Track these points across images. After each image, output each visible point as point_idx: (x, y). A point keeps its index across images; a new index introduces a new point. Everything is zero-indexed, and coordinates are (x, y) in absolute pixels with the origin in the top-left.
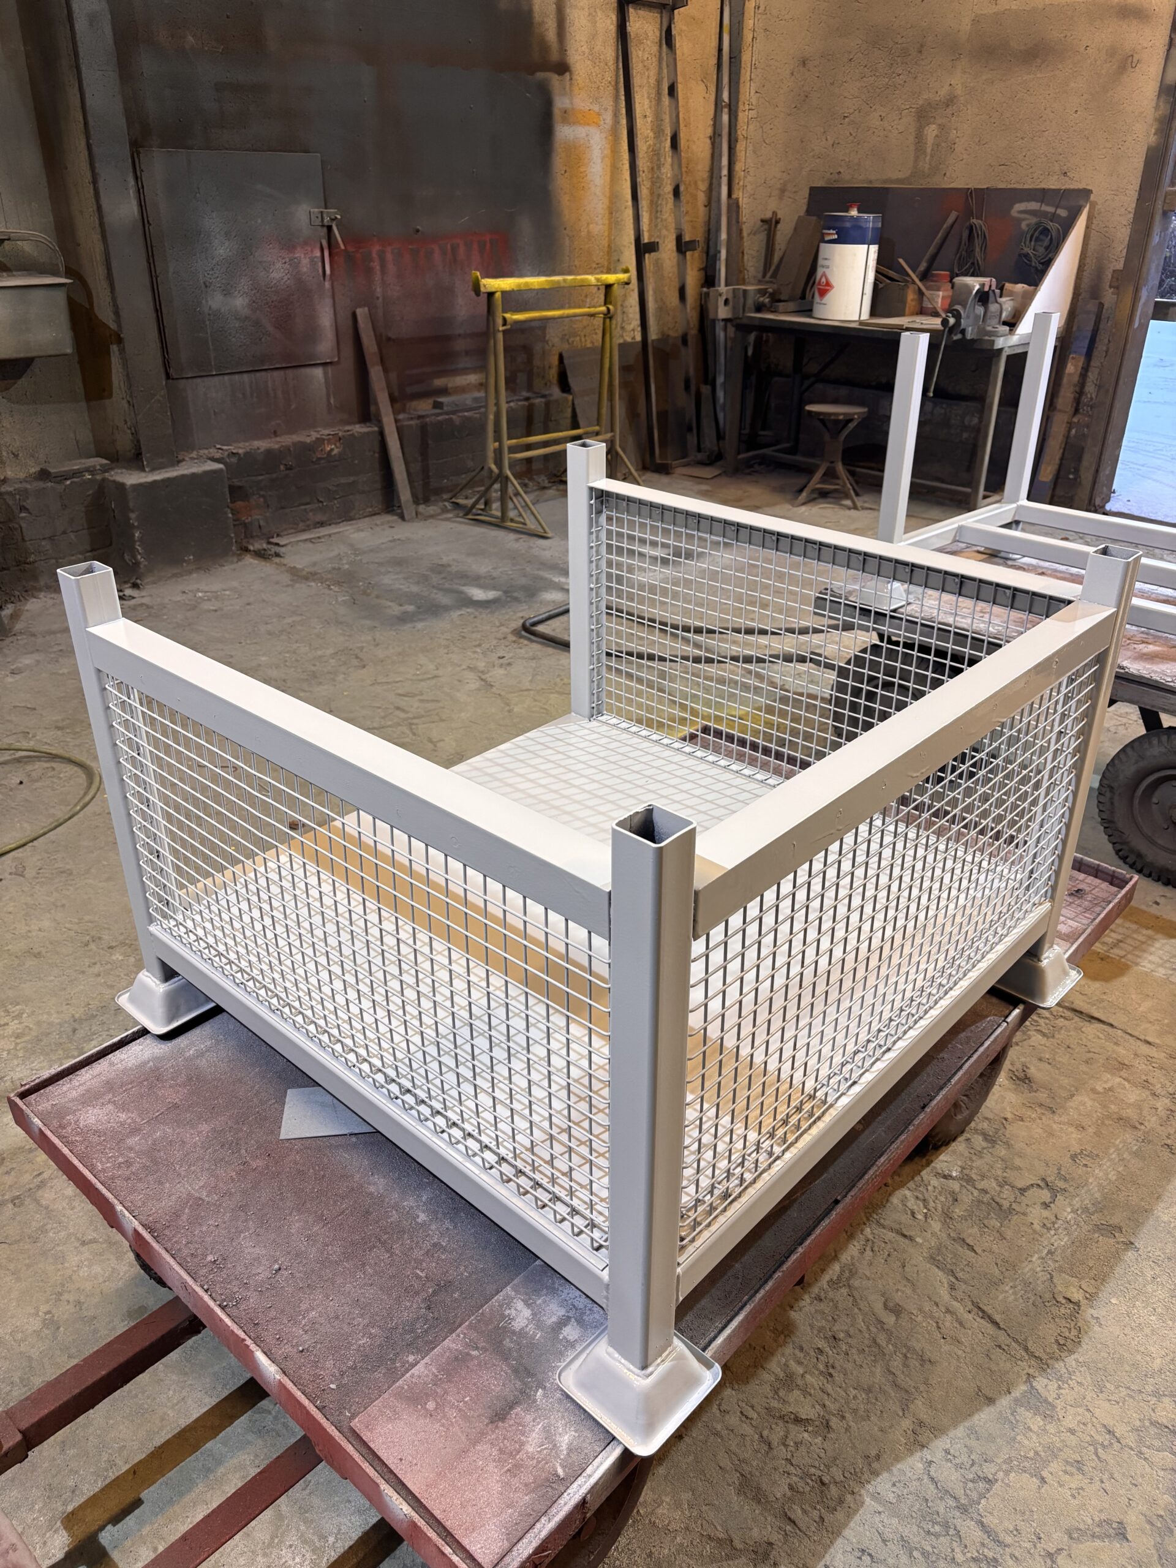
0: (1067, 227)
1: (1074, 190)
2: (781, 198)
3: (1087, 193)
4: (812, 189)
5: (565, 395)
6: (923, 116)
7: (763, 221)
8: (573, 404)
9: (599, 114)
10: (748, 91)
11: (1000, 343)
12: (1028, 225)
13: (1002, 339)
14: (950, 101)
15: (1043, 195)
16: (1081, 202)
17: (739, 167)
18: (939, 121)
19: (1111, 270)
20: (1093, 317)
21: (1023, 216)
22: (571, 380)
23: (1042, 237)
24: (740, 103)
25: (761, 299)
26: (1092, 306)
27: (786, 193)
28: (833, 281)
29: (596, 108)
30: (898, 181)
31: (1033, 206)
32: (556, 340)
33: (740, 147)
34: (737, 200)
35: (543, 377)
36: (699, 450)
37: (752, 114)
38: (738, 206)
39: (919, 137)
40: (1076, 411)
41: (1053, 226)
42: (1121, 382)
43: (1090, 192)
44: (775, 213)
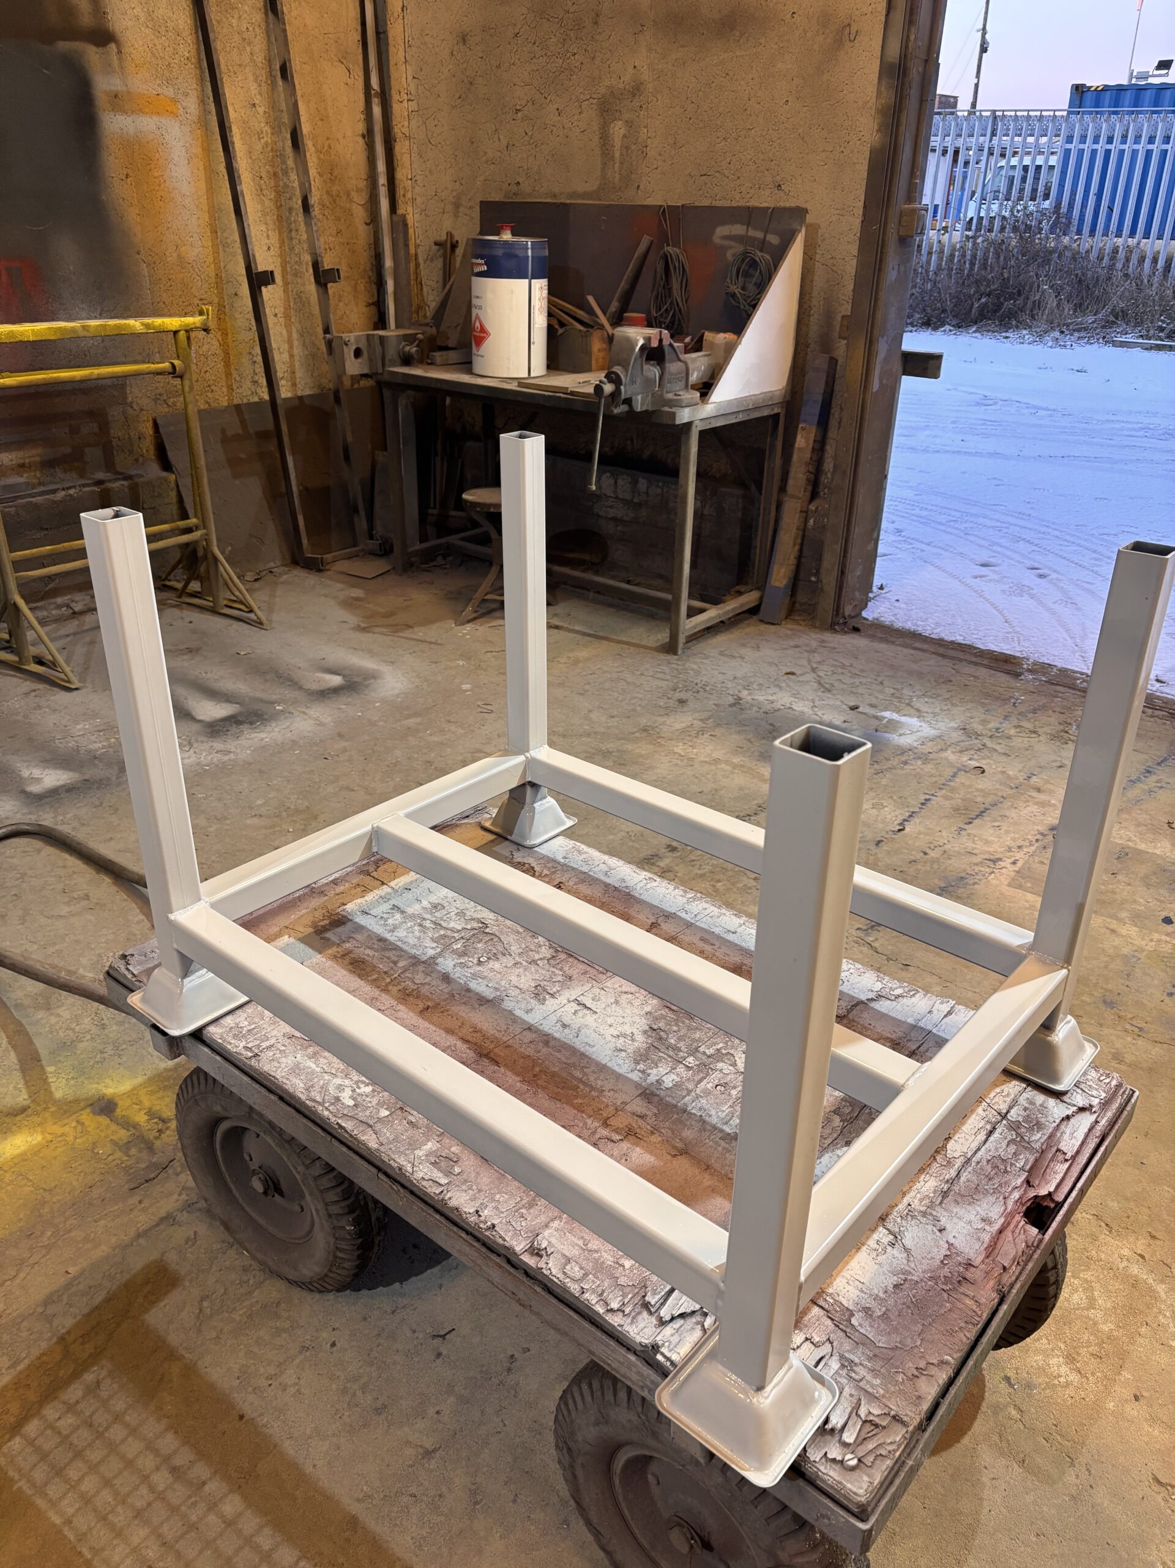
0: (778, 256)
1: (785, 209)
2: (456, 215)
3: (800, 213)
4: (483, 204)
5: (165, 474)
6: (607, 109)
7: (436, 244)
8: (178, 486)
9: (174, 101)
10: (402, 77)
11: (684, 416)
12: (734, 255)
13: (687, 410)
14: (636, 89)
15: (748, 215)
16: (795, 226)
17: (401, 174)
18: (626, 116)
19: (840, 315)
20: (823, 377)
21: (727, 243)
22: (171, 455)
23: (751, 271)
24: (393, 92)
25: (408, 348)
26: (820, 362)
27: (461, 209)
28: (489, 327)
29: (170, 92)
30: (585, 195)
31: (738, 229)
32: (145, 402)
33: (401, 148)
34: (404, 217)
35: (131, 452)
36: (371, 537)
37: (413, 106)
38: (406, 225)
39: (605, 138)
40: (814, 495)
41: (761, 256)
42: (862, 459)
43: (806, 211)
44: (450, 235)
